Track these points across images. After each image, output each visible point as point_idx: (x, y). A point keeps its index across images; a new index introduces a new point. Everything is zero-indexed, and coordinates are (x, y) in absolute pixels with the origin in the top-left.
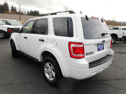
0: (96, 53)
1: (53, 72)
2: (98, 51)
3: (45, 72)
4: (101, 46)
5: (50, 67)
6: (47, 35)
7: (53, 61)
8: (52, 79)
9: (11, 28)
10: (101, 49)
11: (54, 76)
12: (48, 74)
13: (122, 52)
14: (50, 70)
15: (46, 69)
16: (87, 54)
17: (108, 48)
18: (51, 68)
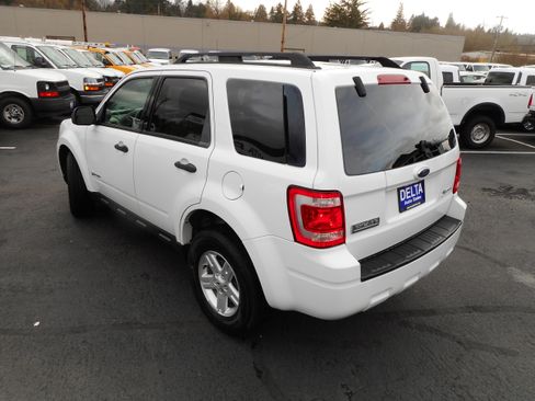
0: (390, 221)
1: (230, 285)
2: (401, 211)
3: (202, 284)
4: (414, 189)
5: (220, 269)
6: (207, 147)
7: (232, 249)
8: (228, 312)
9: (51, 84)
10: (413, 203)
11: (237, 303)
12: (215, 291)
13: (515, 188)
14: (220, 279)
15: (205, 275)
16: (355, 229)
17: (444, 192)
18: (223, 271)
